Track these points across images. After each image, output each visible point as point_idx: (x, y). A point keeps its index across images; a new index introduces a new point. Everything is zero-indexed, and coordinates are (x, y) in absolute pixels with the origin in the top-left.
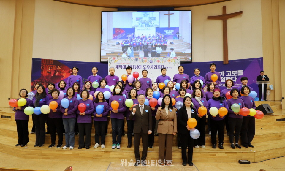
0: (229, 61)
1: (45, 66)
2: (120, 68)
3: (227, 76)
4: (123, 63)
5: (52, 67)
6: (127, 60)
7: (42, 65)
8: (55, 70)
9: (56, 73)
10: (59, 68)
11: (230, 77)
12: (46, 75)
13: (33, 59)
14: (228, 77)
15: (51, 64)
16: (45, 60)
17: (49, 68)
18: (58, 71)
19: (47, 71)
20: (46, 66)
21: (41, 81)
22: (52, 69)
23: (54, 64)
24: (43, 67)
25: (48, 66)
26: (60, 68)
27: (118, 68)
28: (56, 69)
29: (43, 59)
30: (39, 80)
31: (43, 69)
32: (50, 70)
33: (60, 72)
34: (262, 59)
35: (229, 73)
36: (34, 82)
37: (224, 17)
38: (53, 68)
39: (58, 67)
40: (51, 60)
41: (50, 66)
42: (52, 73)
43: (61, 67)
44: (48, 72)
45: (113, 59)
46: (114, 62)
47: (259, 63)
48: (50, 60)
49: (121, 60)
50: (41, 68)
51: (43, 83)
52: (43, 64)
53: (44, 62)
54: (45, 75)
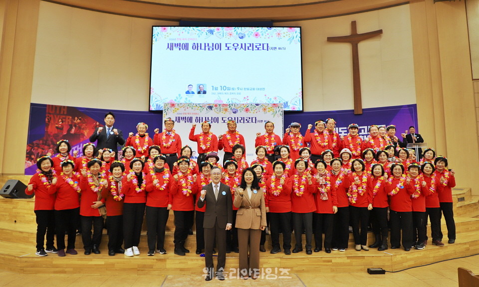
0: (364, 110)
1: (52, 116)
2: (182, 122)
3: (360, 134)
4: (188, 114)
5: (65, 118)
6: (194, 108)
7: (47, 115)
8: (70, 123)
9: (71, 130)
10: (77, 121)
11: (365, 136)
12: (53, 133)
13: (32, 104)
14: (363, 135)
15: (63, 114)
16: (52, 106)
17: (60, 120)
18: (75, 126)
19: (57, 125)
20: (54, 117)
21: (44, 143)
22: (65, 121)
23: (68, 114)
24: (48, 119)
25: (58, 117)
26: (79, 121)
27: (179, 121)
28: (72, 122)
29: (49, 105)
30: (41, 142)
31: (49, 122)
32: (61, 124)
33: (79, 128)
34: (415, 106)
35: (364, 129)
36: (33, 144)
37: (354, 39)
38: (67, 120)
39: (76, 118)
40: (64, 107)
41: (62, 117)
42: (64, 129)
43: (80, 119)
44: (57, 127)
45: (171, 107)
46: (173, 111)
47: (411, 113)
48: (61, 106)
49: (184, 109)
50: (45, 119)
51: (49, 146)
52: (50, 114)
53: (52, 110)
54: (51, 132)
